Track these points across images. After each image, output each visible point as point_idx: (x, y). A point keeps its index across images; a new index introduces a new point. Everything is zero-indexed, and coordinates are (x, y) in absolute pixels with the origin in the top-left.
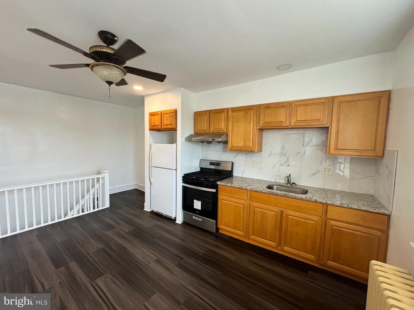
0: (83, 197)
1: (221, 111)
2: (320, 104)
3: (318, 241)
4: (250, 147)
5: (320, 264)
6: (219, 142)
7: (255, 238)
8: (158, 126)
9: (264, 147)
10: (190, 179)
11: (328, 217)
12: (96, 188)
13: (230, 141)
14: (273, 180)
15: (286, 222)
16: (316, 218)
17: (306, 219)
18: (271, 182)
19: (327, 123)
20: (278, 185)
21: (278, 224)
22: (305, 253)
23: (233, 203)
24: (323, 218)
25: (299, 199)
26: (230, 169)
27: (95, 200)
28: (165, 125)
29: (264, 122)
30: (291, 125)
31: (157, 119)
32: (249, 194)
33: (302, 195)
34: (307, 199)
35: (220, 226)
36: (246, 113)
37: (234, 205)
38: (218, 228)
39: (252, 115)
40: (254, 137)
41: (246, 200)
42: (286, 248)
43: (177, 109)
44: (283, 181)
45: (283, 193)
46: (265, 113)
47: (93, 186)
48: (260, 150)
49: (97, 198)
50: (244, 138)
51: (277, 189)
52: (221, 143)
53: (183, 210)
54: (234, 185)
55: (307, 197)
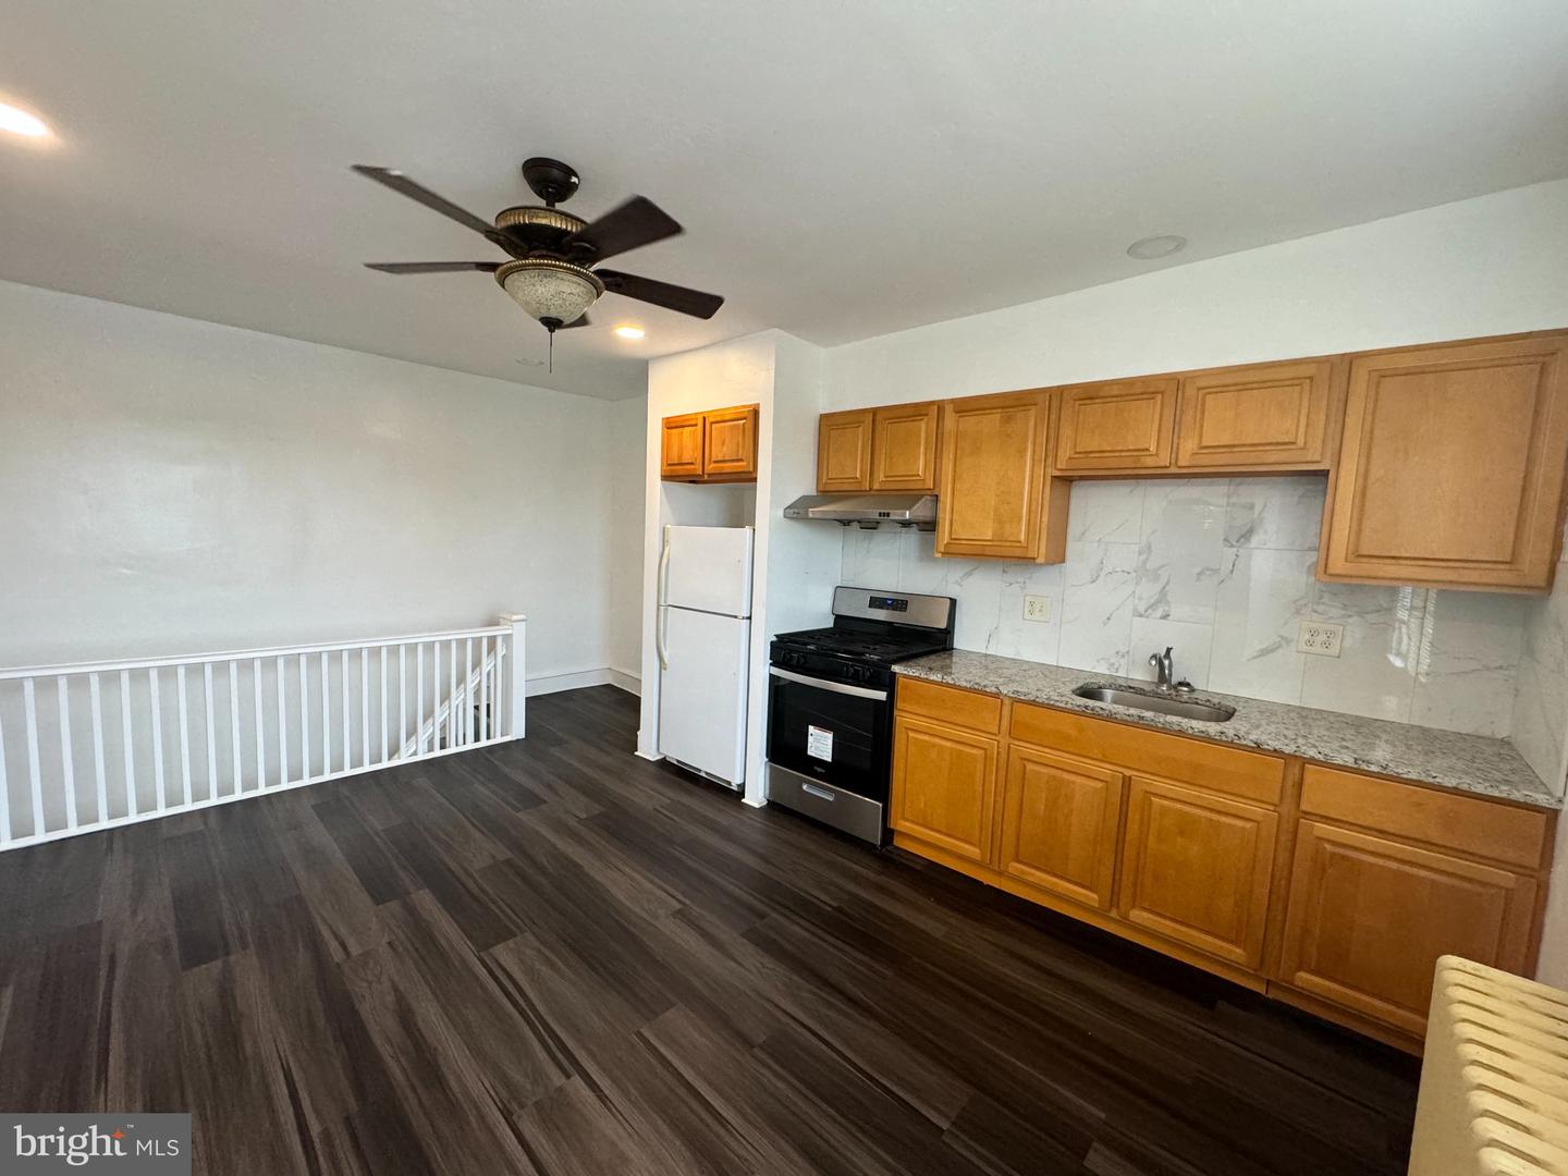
0: (446, 697)
1: (916, 411)
2: (1295, 382)
3: (1262, 892)
4: (1019, 544)
5: (1268, 982)
6: (906, 524)
7: (1023, 872)
8: (692, 464)
9: (1072, 548)
10: (796, 651)
11: (1304, 807)
12: (485, 670)
13: (945, 519)
14: (1102, 669)
15: (1142, 820)
16: (1257, 810)
17: (1219, 812)
18: (1096, 674)
19: (1322, 455)
20: (1121, 686)
21: (1113, 823)
22: (1209, 939)
23: (949, 744)
24: (1284, 809)
25: (1193, 737)
26: (943, 625)
27: (481, 714)
28: (715, 462)
29: (1076, 453)
30: (1180, 464)
31: (689, 439)
32: (1006, 712)
33: (1209, 724)
34: (1224, 739)
35: (900, 824)
36: (1009, 417)
37: (952, 749)
38: (892, 832)
39: (1032, 423)
40: (1033, 508)
41: (995, 735)
42: (1138, 916)
43: (758, 404)
44: (1142, 675)
45: (1132, 711)
46: (1081, 417)
47: (477, 664)
48: (1058, 557)
49: (488, 706)
50: (996, 509)
51: (1115, 702)
52: (914, 528)
53: (770, 761)
54: (953, 679)
55: (1225, 730)
